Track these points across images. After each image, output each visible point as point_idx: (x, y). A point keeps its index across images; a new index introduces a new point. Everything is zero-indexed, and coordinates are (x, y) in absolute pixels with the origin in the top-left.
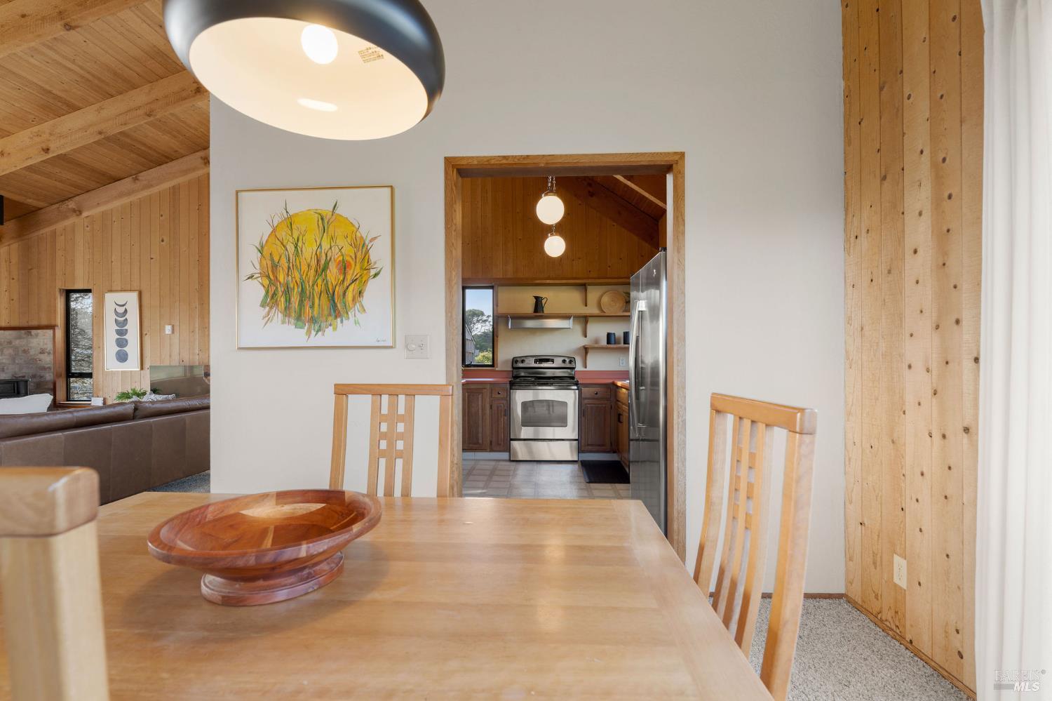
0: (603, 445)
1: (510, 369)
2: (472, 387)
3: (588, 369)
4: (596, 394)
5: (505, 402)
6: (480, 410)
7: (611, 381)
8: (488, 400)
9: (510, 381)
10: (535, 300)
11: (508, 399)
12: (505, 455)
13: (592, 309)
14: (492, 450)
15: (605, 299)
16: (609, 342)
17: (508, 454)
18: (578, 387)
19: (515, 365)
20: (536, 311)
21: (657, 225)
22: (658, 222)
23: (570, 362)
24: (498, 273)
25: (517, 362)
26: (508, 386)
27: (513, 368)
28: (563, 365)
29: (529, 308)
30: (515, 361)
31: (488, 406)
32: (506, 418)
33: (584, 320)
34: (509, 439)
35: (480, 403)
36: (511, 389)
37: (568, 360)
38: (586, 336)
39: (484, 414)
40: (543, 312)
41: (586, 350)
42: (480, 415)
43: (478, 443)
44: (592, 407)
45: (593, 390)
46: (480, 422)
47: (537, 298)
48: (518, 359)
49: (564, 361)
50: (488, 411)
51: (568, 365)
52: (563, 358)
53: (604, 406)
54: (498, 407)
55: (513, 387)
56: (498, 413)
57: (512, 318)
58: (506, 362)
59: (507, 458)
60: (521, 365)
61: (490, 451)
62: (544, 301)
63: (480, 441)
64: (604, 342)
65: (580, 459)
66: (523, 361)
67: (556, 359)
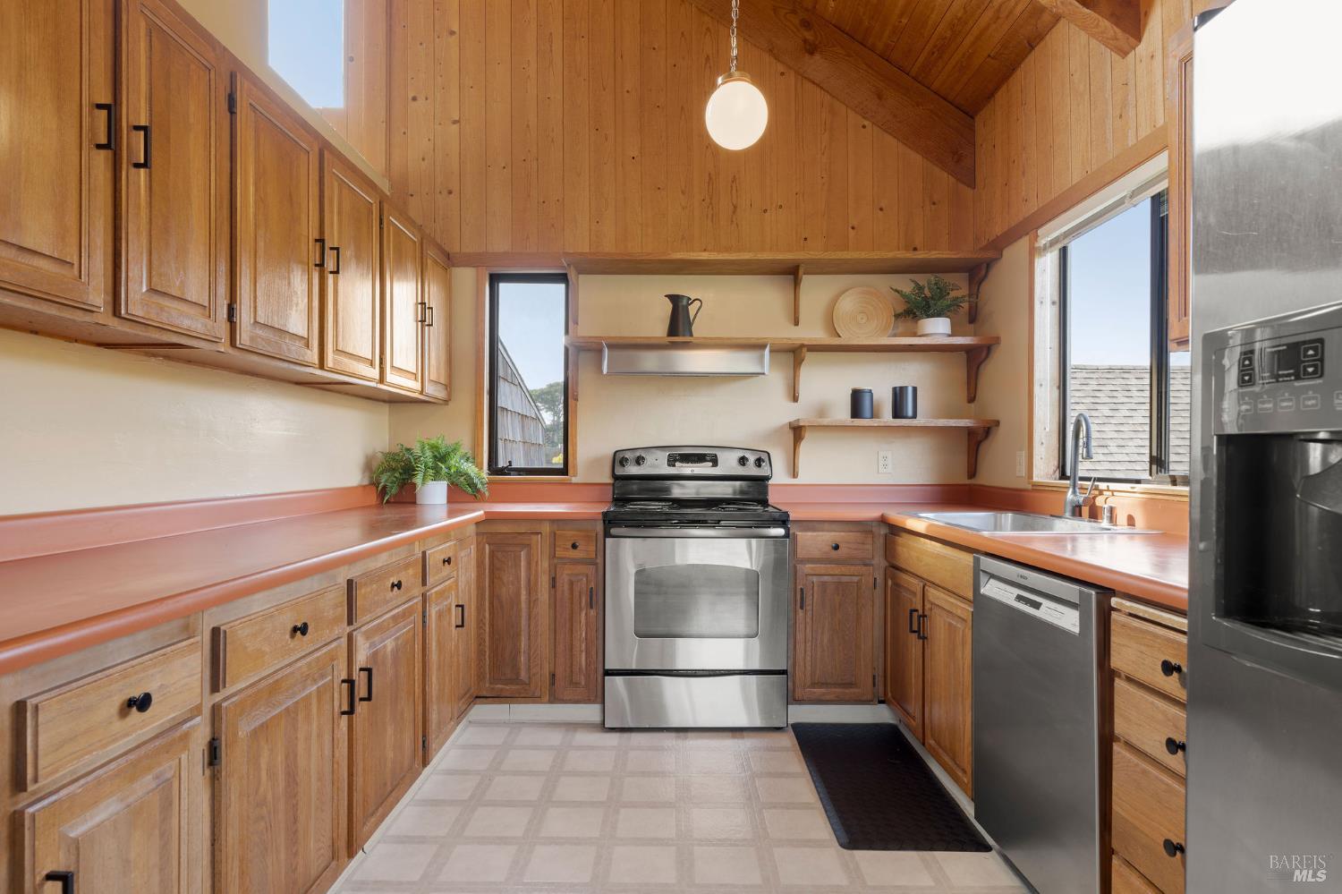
0: (850, 685)
1: (607, 479)
2: (504, 529)
3: (801, 480)
4: (837, 547)
5: (590, 570)
6: (523, 592)
7: (873, 513)
8: (545, 564)
9: (605, 514)
10: (669, 306)
11: (600, 560)
12: (590, 712)
13: (812, 332)
14: (554, 699)
15: (847, 304)
16: (856, 412)
17: (596, 708)
18: (787, 530)
19: (620, 471)
20: (673, 330)
21: (972, 129)
22: (972, 117)
23: (759, 462)
24: (579, 241)
25: (623, 462)
26: (600, 527)
27: (616, 478)
28: (741, 471)
29: (655, 322)
30: (619, 459)
31: (544, 581)
32: (592, 612)
33: (795, 355)
34: (600, 671)
35: (523, 574)
36: (607, 534)
37: (752, 458)
38: (795, 399)
39: (532, 603)
40: (691, 335)
41: (797, 432)
42: (524, 605)
43: (515, 680)
44: (824, 584)
45: (825, 538)
46: (524, 622)
47: (675, 299)
48: (628, 455)
49: (743, 461)
50: (544, 594)
51: (751, 470)
52: (740, 454)
53: (855, 579)
54: (571, 583)
55: (614, 531)
56: (572, 599)
57: (612, 347)
58: (596, 462)
59: (597, 718)
60: (633, 470)
61: (550, 702)
62: (692, 309)
63: (523, 675)
64: (842, 413)
65: (791, 721)
66: (639, 461)
67: (722, 456)
